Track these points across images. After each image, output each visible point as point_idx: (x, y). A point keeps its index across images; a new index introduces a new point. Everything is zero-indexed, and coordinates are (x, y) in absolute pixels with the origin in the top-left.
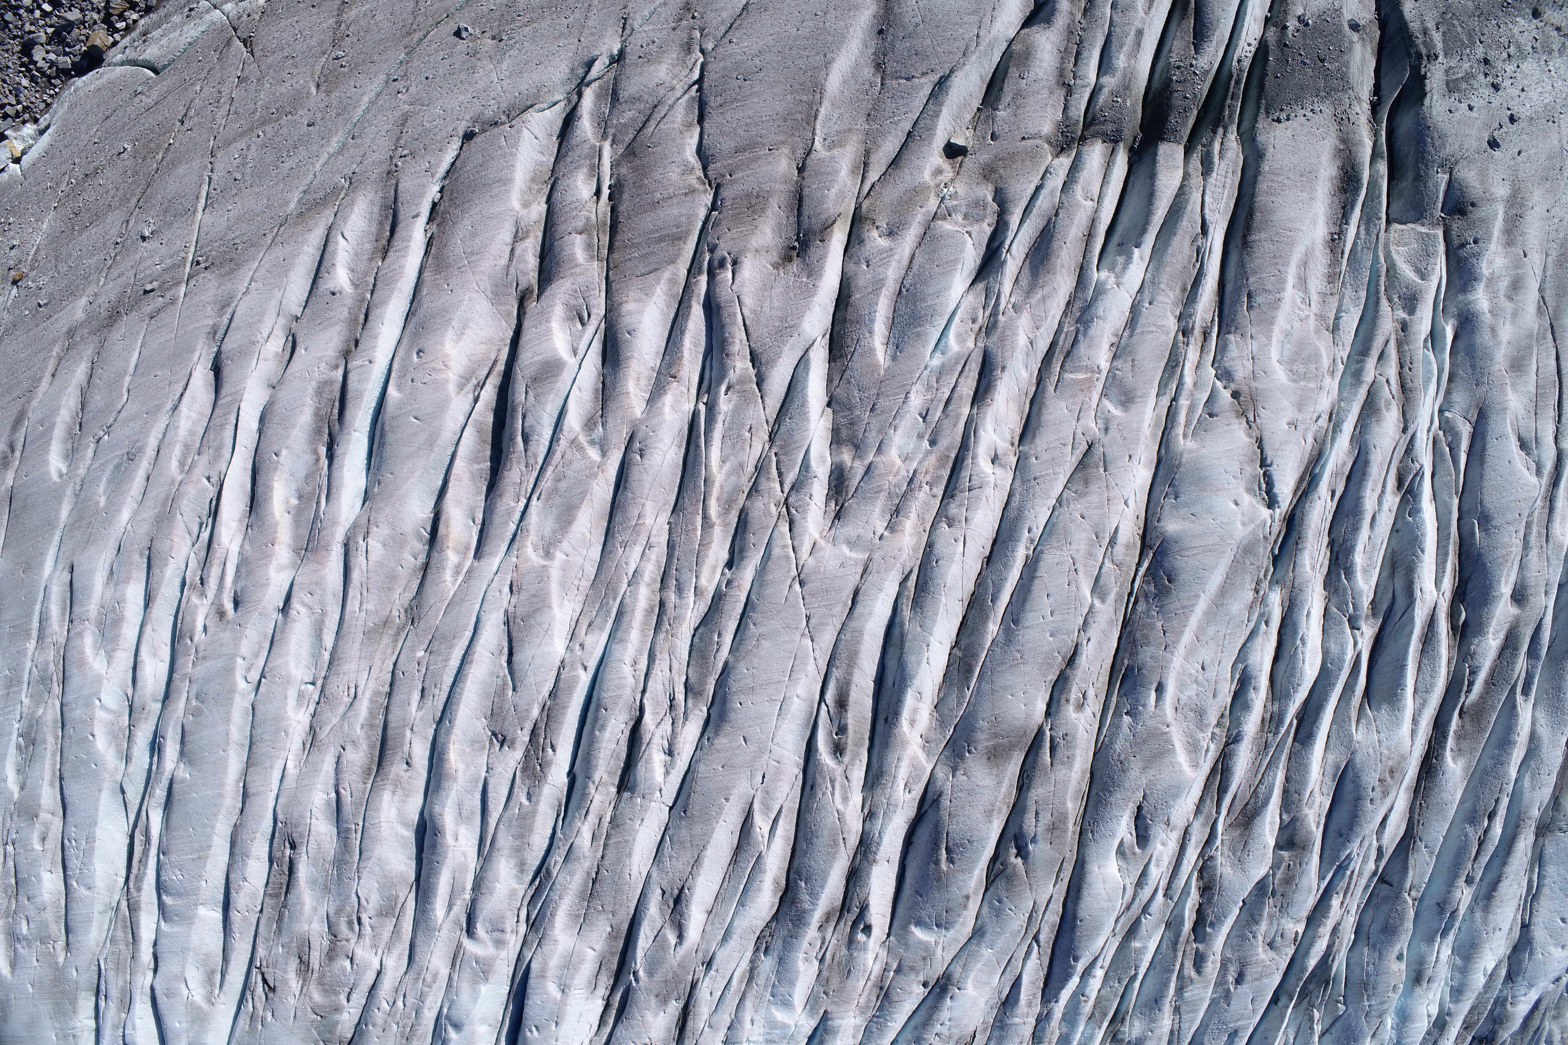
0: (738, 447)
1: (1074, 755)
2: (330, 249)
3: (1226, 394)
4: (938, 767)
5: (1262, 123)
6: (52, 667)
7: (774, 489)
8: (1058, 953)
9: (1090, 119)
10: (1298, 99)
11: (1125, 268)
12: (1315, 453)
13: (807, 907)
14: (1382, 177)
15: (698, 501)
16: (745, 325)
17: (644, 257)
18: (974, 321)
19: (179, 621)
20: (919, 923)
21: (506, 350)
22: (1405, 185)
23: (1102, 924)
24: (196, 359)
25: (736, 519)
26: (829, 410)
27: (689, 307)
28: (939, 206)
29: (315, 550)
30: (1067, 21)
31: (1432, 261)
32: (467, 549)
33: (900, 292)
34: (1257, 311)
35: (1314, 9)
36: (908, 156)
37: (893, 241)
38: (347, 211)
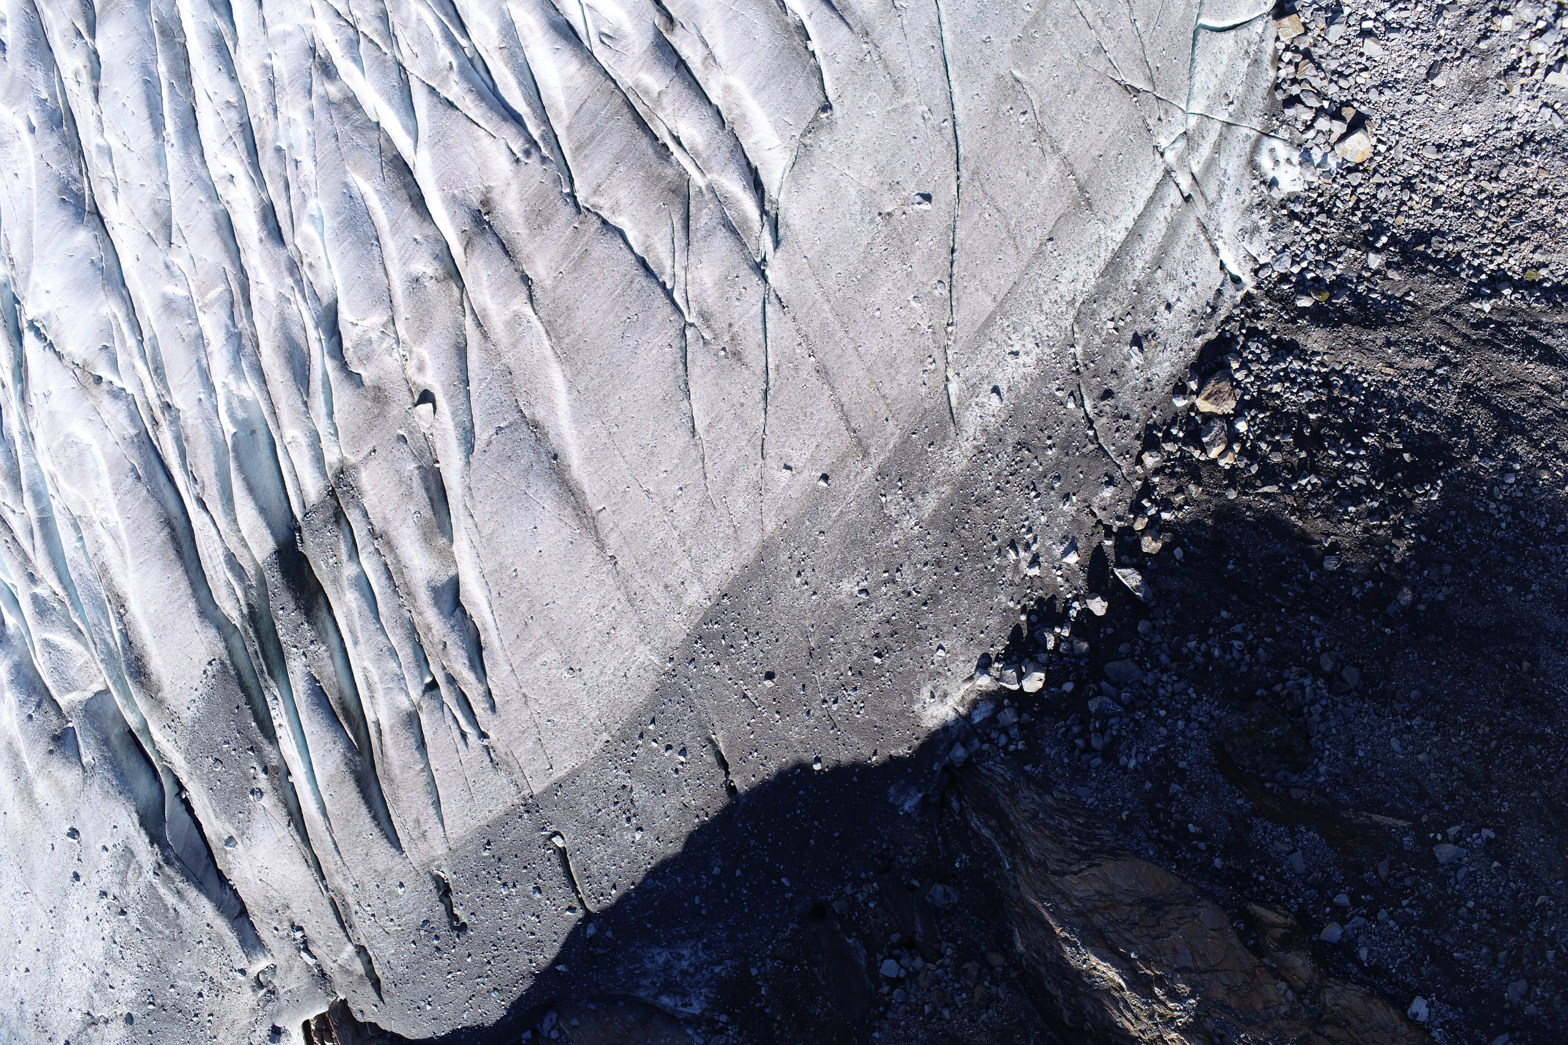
0: (416, 39)
1: (62, 40)
3: (106, 374)
5: (220, 648)
7: (370, 29)
9: (339, 518)
10: (208, 700)
12: (27, 397)
16: (476, 124)
17: (595, 115)
18: (311, 266)
22: (114, 732)
26: (375, 120)
27: (529, 105)
28: (396, 333)
30: (419, 603)
33: (378, 240)
34: (127, 470)
35: (258, 815)
36: (454, 362)
37: (409, 274)
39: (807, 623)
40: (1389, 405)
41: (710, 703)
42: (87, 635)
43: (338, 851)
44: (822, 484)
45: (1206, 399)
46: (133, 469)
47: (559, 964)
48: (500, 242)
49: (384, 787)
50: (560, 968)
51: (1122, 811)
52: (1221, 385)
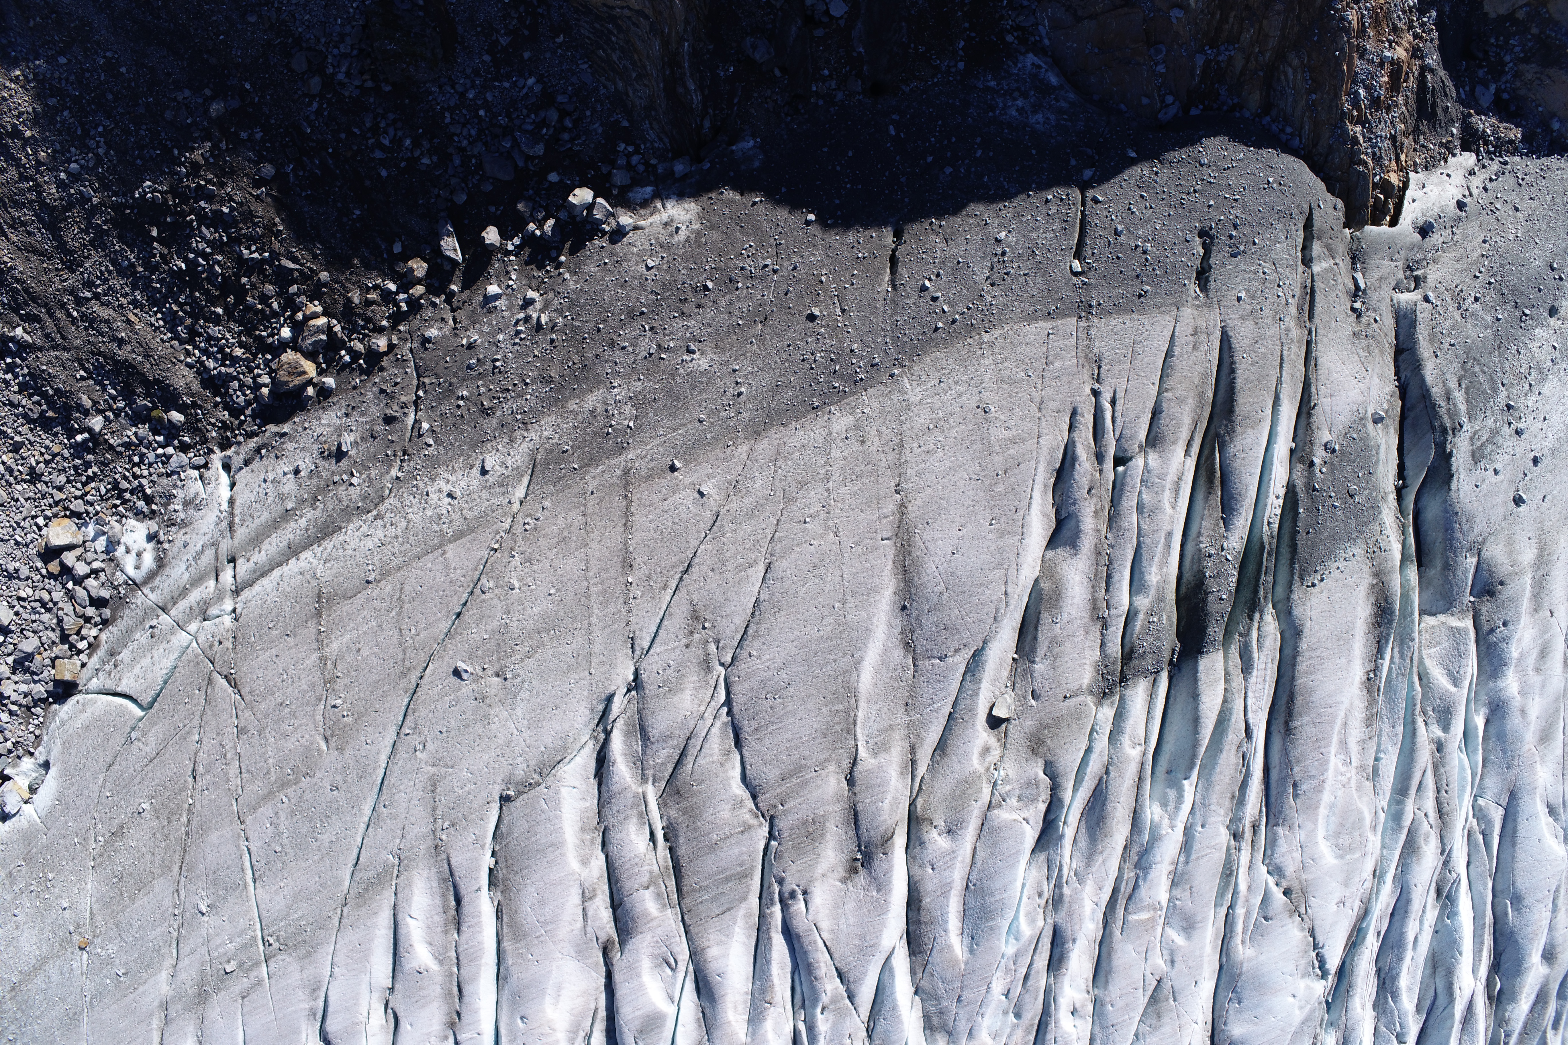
2: (402, 931)
3: (1277, 894)
5: (1297, 595)
9: (1128, 655)
10: (1331, 553)
12: (1362, 912)
14: (1413, 589)
16: (826, 946)
17: (714, 898)
18: (1040, 895)
21: (603, 998)
22: (1434, 572)
26: (917, 998)
27: (770, 939)
28: (992, 794)
30: (1093, 540)
31: (1464, 662)
33: (967, 886)
34: (1303, 799)
35: (1339, 428)
36: (953, 741)
37: (954, 840)
38: (406, 891)
39: (755, 348)
40: (147, 287)
41: (877, 321)
42: (1415, 670)
43: (1282, 359)
44: (678, 464)
46: (1296, 796)
47: (1132, 158)
48: (857, 828)
49: (1210, 394)
50: (1133, 155)
51: (561, 44)
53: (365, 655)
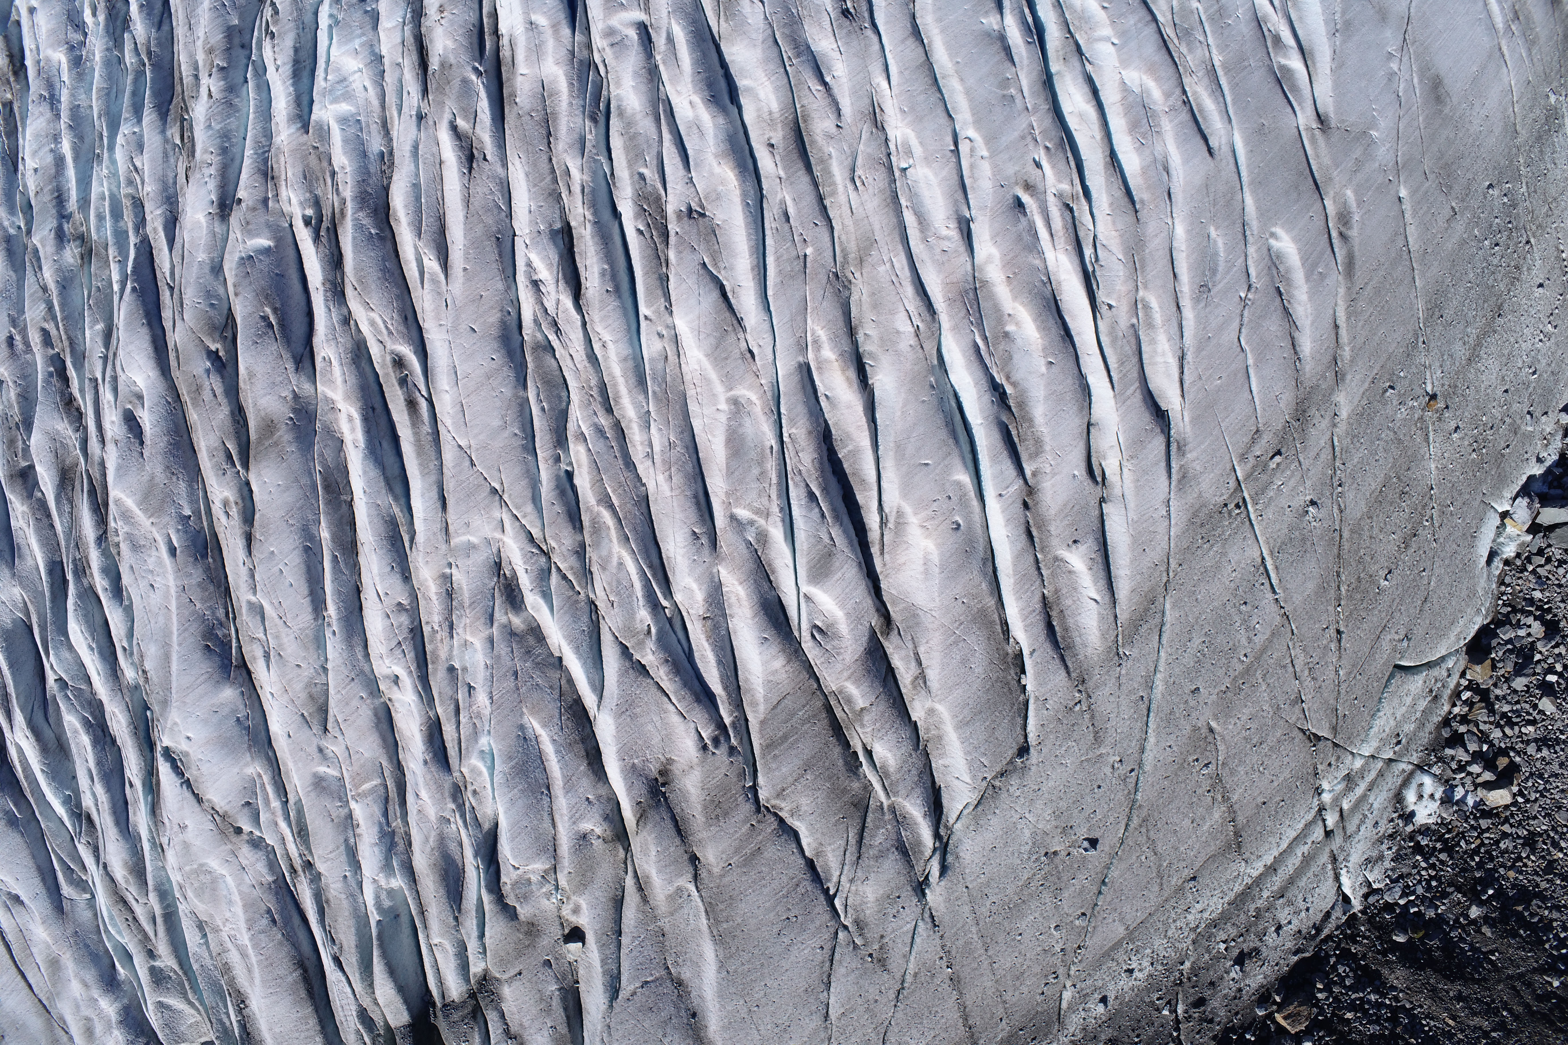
0: (614, 584)
1: (210, 460)
2: (1102, 583)
3: (247, 828)
4: (313, 391)
6: (1184, 49)
7: (564, 562)
8: (152, 286)
9: (477, 1015)
11: (377, 897)
12: (158, 812)
13: (361, 214)
15: (625, 518)
16: (667, 695)
17: (792, 715)
18: (475, 794)
19: (1071, 158)
20: (267, 251)
21: (879, 568)
23: (126, 330)
24: (1186, 414)
25: (583, 518)
26: (557, 654)
27: (725, 688)
28: (556, 880)
29: (963, 293)
32: (819, 368)
33: (548, 788)
34: (262, 911)
36: (610, 913)
37: (578, 832)
38: (1106, 627)
45: (1285, 1018)
46: (269, 911)
48: (674, 818)
52: (1301, 1008)
53: (1186, 820)
